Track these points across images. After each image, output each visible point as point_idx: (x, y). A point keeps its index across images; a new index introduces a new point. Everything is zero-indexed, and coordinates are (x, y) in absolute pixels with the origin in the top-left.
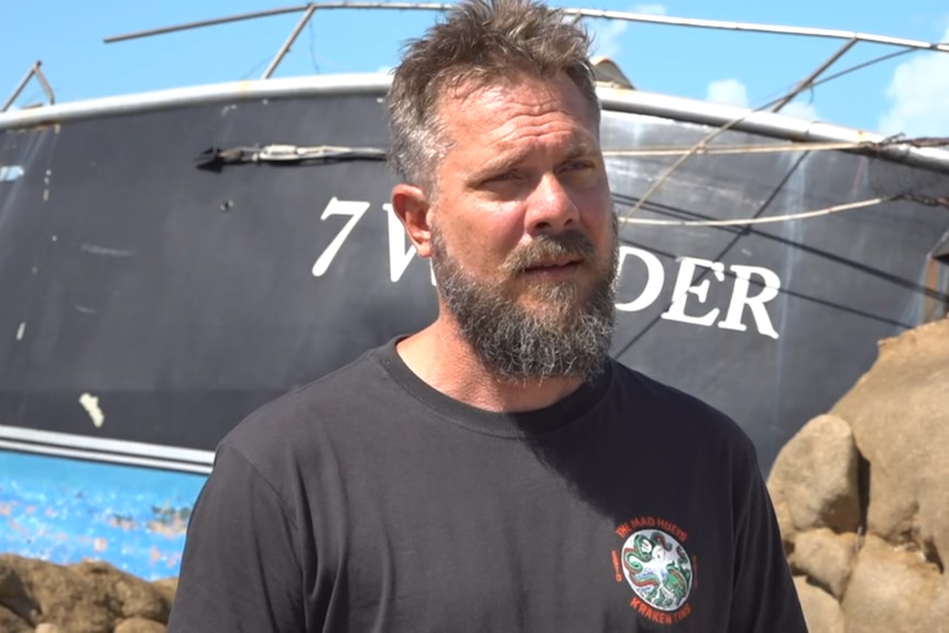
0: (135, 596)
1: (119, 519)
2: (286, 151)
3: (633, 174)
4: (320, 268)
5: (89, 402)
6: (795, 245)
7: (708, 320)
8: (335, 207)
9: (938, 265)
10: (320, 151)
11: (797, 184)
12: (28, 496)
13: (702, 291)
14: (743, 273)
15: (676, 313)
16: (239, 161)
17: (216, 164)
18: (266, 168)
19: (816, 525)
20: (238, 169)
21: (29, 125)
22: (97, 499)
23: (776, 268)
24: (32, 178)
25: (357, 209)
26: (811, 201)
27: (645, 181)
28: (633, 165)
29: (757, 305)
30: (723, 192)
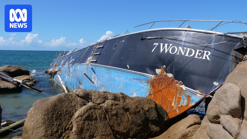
0: (110, 96)
1: (130, 79)
2: (150, 38)
3: (191, 39)
4: (152, 51)
5: (128, 66)
6: (213, 49)
7: (200, 58)
8: (155, 44)
9: (234, 51)
10: (153, 37)
11: (214, 40)
12: (122, 76)
13: (200, 54)
14: (205, 52)
15: (196, 57)
16: (145, 39)
17: (142, 39)
18: (148, 40)
19: (227, 114)
20: (145, 40)
21: (125, 36)
22: (128, 77)
23: (210, 51)
24: (125, 42)
25: (157, 44)
26: (215, 42)
27: (193, 40)
28: (191, 38)
29: (207, 56)
30: (203, 41)
